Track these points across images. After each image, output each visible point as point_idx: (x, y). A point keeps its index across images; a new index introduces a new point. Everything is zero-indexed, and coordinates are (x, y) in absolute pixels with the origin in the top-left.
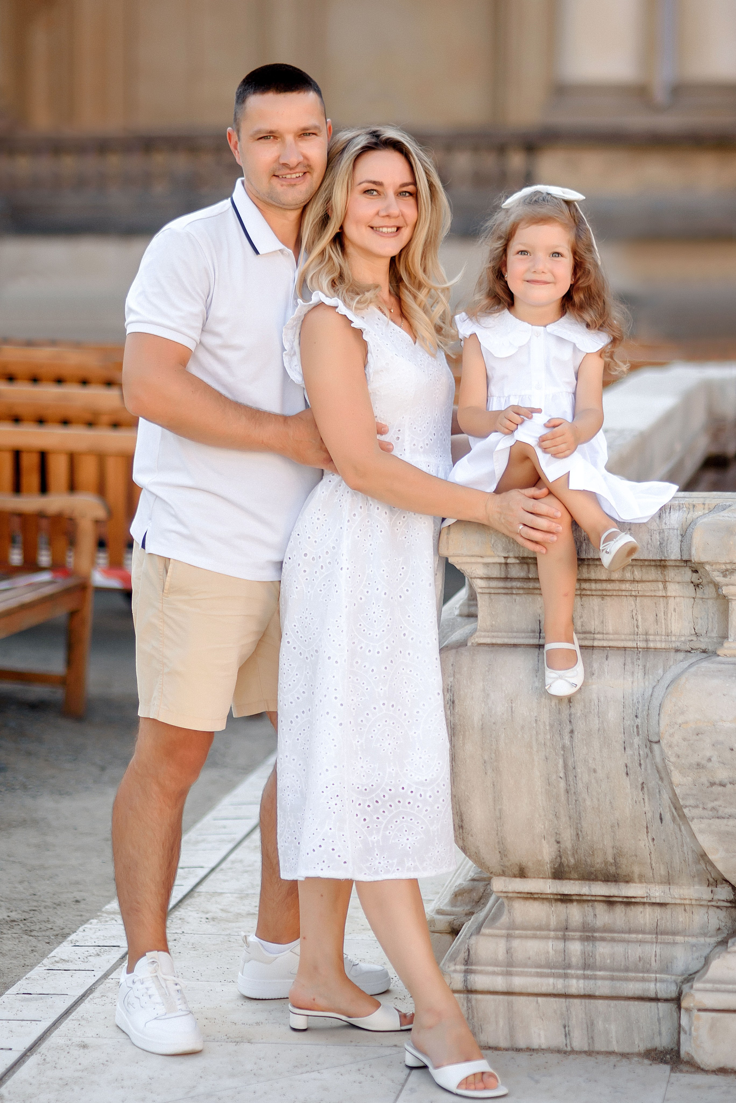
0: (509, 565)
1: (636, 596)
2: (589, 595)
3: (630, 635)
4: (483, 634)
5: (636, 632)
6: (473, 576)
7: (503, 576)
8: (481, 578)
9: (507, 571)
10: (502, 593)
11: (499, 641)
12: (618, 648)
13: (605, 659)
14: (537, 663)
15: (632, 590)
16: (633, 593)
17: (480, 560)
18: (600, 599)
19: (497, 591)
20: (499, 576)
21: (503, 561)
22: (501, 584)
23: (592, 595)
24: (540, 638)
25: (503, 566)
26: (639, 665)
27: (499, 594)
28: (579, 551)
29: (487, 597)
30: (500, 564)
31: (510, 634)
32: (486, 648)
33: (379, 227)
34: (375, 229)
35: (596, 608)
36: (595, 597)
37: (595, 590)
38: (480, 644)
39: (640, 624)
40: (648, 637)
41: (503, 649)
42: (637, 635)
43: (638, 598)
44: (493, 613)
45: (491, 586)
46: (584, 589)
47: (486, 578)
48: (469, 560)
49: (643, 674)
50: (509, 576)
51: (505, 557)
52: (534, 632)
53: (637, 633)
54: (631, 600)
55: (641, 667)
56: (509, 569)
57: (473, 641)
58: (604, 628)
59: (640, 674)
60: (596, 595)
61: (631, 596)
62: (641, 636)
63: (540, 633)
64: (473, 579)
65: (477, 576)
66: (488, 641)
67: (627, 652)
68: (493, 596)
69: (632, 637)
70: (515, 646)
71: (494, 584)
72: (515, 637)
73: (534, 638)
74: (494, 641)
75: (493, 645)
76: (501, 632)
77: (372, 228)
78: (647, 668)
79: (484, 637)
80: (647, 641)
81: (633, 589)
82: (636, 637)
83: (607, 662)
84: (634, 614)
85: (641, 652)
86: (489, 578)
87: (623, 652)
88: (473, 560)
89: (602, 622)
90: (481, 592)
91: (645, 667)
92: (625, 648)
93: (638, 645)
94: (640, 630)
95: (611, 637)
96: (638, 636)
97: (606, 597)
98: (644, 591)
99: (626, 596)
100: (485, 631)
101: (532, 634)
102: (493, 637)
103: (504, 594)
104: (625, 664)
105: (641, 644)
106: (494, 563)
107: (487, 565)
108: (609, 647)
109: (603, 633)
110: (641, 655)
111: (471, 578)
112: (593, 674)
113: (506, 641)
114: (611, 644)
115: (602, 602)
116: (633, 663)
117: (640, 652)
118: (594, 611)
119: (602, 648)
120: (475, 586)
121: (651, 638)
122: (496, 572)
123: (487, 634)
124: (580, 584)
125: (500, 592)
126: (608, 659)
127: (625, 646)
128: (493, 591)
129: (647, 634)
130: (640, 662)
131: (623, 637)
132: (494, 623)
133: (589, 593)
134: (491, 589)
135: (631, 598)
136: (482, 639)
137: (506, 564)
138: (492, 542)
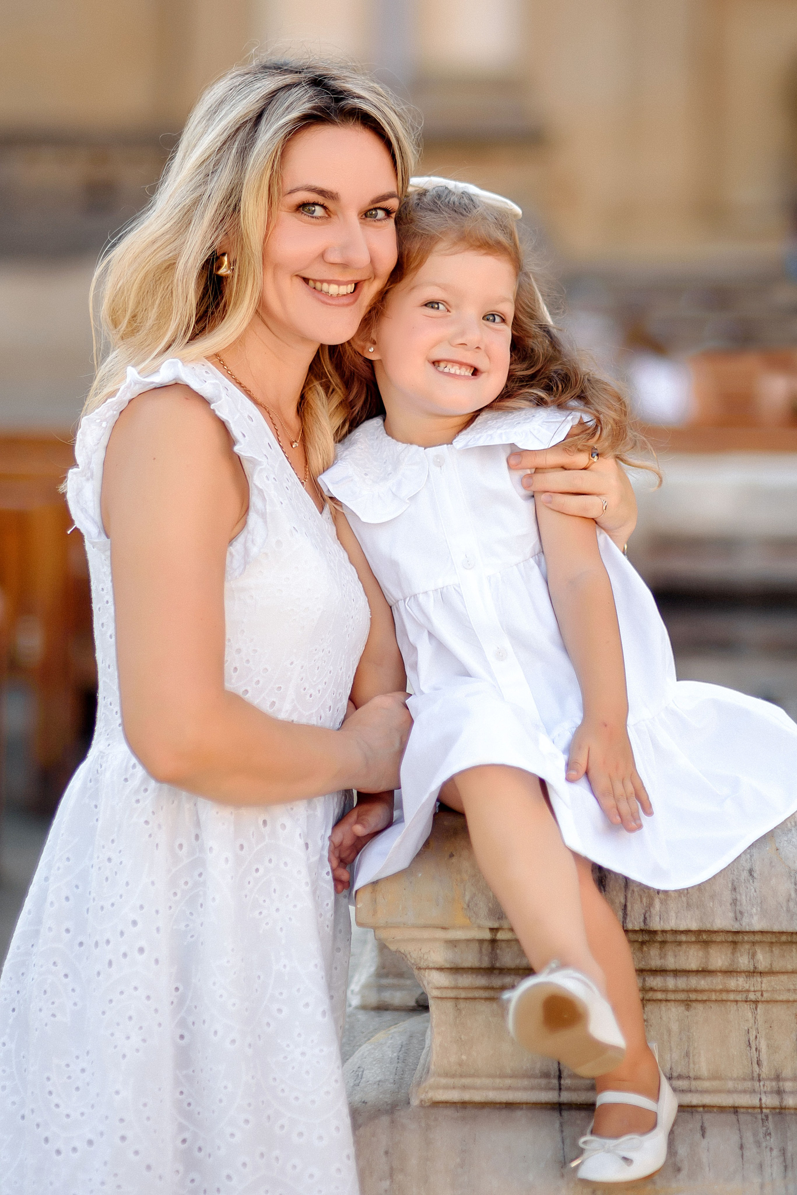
0: (499, 943)
1: (756, 1002)
2: (660, 1001)
3: (744, 1079)
4: (443, 1081)
5: (755, 1075)
6: (423, 964)
7: (486, 963)
8: (441, 969)
9: (493, 955)
10: (481, 999)
11: (478, 1096)
12: (722, 1109)
13: (699, 1135)
14: (560, 1145)
15: (748, 991)
16: (752, 996)
17: (441, 934)
18: (682, 1008)
19: (471, 994)
20: (476, 964)
21: (487, 935)
22: (482, 981)
23: (667, 1001)
24: (560, 1089)
25: (486, 945)
26: (771, 1149)
27: (474, 999)
28: (647, 915)
29: (450, 1004)
30: (481, 941)
31: (498, 1080)
32: (450, 1112)
33: (322, 281)
34: (311, 282)
35: (675, 1027)
36: (673, 1003)
37: (675, 991)
38: (436, 1104)
39: (764, 1057)
40: (781, 1084)
41: (486, 1111)
42: (759, 1080)
43: (760, 1006)
44: (462, 1037)
45: (460, 985)
46: (652, 989)
47: (451, 969)
48: (417, 934)
49: (783, 1168)
50: (498, 965)
51: (492, 929)
52: (546, 1075)
53: (759, 1075)
54: (746, 1010)
55: (775, 1153)
56: (498, 951)
57: (423, 1097)
58: (692, 1066)
59: (774, 1169)
60: (675, 1001)
61: (746, 1001)
62: (768, 1083)
63: (560, 1077)
64: (423, 971)
65: (431, 965)
66: (454, 1096)
67: (742, 1118)
68: (462, 1004)
69: (748, 1084)
70: (509, 1106)
71: (466, 980)
72: (509, 1088)
73: (548, 1088)
74: (467, 1096)
75: (464, 1105)
76: (478, 1076)
77: (306, 280)
78: (789, 1155)
79: (446, 1088)
80: (779, 1092)
81: (752, 989)
82: (757, 1084)
83: (704, 1143)
84: (752, 1038)
85: (770, 1117)
86: (456, 970)
87: (733, 1117)
88: (426, 934)
89: (687, 1054)
90: (439, 996)
91: (783, 1151)
92: (735, 1110)
93: (763, 1101)
94: (765, 1071)
95: (706, 1084)
96: (762, 1083)
97: (694, 1004)
98: (774, 991)
99: (737, 1001)
100: (446, 1075)
101: (543, 1082)
102: (464, 1088)
103: (487, 999)
104: (742, 1147)
105: (770, 1101)
106: (468, 941)
107: (453, 943)
108: (704, 1106)
109: (688, 1077)
110: (770, 1124)
111: (419, 969)
112: (679, 1170)
113: (492, 1096)
114: (708, 1100)
115: (687, 1013)
116: (758, 1144)
117: (767, 1116)
118: (669, 1031)
119: (689, 1109)
120: (425, 983)
121: (788, 1086)
122: (470, 959)
123: (450, 1081)
124: (644, 980)
125: (477, 996)
126: (707, 1134)
127: (736, 1105)
128: (463, 994)
129: (778, 1078)
130: (773, 1141)
131: (730, 1085)
132: (464, 1057)
133: (659, 996)
134: (461, 991)
135: (746, 1006)
136: (441, 1091)
137: (493, 941)
138: (467, 898)
